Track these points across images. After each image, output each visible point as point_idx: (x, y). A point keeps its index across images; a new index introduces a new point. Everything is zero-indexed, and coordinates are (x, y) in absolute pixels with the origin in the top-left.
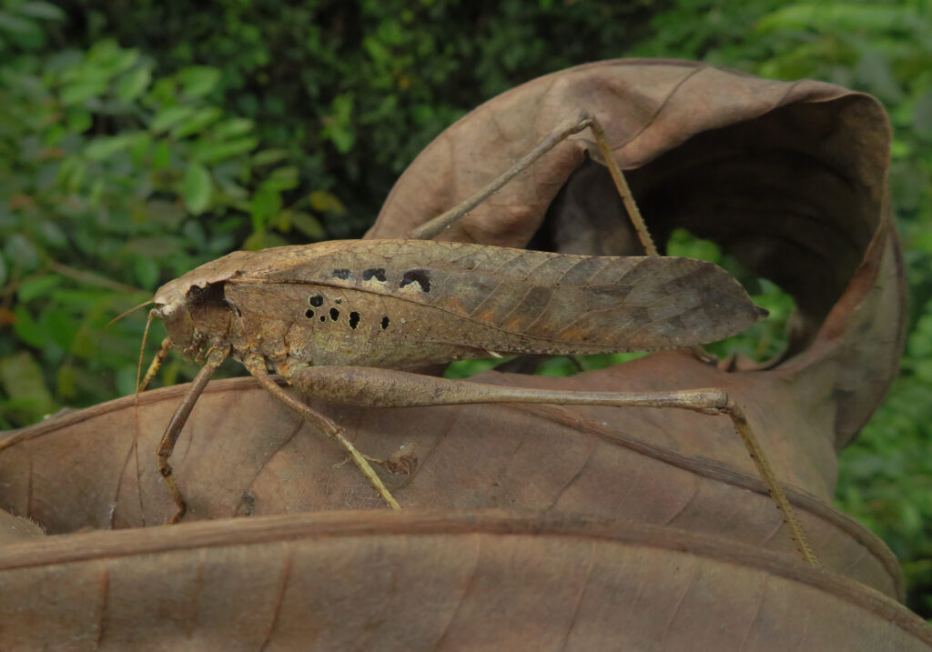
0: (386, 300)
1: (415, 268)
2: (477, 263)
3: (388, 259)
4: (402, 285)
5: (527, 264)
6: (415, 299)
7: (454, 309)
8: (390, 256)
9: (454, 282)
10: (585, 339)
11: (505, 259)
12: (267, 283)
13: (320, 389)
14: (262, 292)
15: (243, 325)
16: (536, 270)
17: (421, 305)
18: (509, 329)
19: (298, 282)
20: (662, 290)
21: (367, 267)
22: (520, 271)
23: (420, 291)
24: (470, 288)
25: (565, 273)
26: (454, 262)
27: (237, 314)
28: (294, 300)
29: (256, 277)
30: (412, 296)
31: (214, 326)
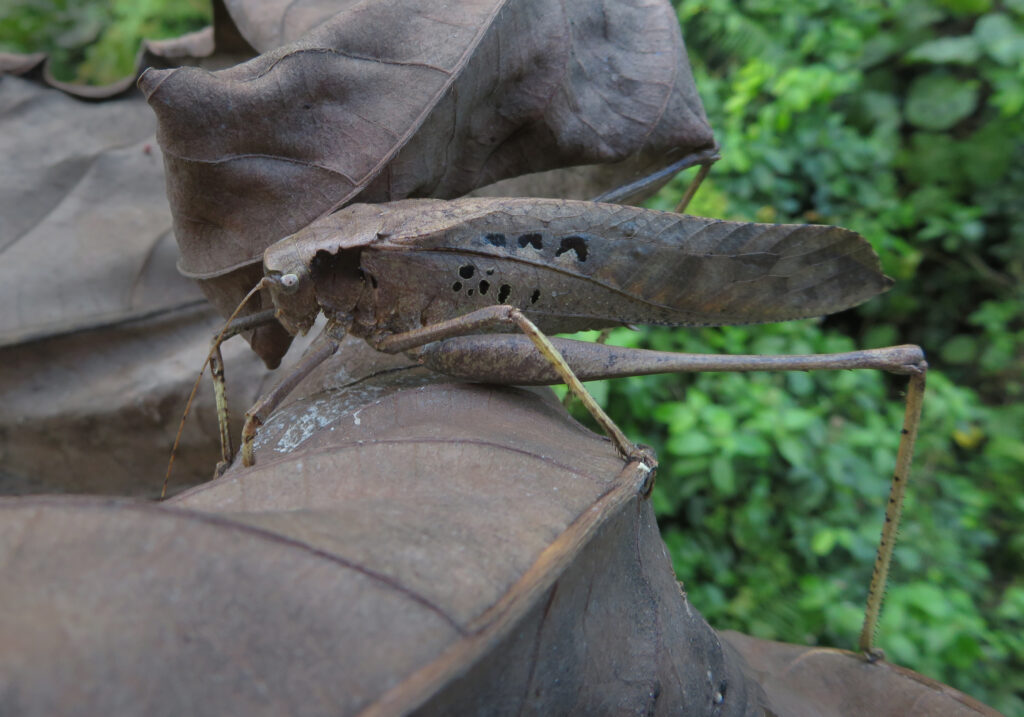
0: (540, 272)
1: (573, 234)
2: (637, 230)
3: (546, 224)
4: (558, 254)
5: (684, 231)
6: (569, 270)
7: (606, 280)
8: (548, 220)
9: (612, 250)
10: (723, 311)
11: (664, 226)
12: (415, 250)
14: (407, 261)
15: (377, 298)
16: (693, 238)
17: (576, 276)
18: (653, 301)
19: (449, 251)
20: (807, 261)
21: (522, 232)
22: (678, 239)
23: (576, 260)
24: (625, 257)
25: (720, 240)
26: (613, 228)
27: (371, 285)
28: (442, 271)
29: (402, 243)
30: (566, 266)
31: (341, 298)
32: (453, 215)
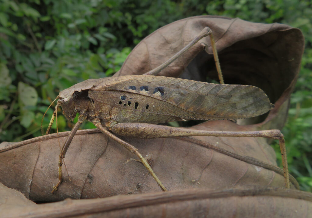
0: (148, 98)
1: (159, 86)
2: (180, 85)
3: (149, 83)
4: (154, 93)
5: (197, 86)
6: (158, 98)
7: (172, 102)
8: (150, 82)
9: (172, 92)
10: (214, 115)
11: (190, 84)
12: (105, 90)
13: (125, 132)
14: (103, 94)
15: (94, 107)
16: (200, 89)
17: (161, 100)
18: (189, 110)
19: (117, 91)
20: (242, 97)
21: (141, 85)
22: (195, 89)
23: (160, 95)
24: (178, 95)
25: (210, 89)
26: (172, 85)
27: (92, 102)
28: (115, 97)
29: (101, 88)
30: (157, 97)
31: (83, 107)
32: (118, 80)
